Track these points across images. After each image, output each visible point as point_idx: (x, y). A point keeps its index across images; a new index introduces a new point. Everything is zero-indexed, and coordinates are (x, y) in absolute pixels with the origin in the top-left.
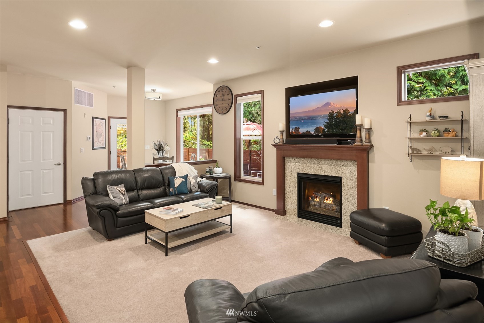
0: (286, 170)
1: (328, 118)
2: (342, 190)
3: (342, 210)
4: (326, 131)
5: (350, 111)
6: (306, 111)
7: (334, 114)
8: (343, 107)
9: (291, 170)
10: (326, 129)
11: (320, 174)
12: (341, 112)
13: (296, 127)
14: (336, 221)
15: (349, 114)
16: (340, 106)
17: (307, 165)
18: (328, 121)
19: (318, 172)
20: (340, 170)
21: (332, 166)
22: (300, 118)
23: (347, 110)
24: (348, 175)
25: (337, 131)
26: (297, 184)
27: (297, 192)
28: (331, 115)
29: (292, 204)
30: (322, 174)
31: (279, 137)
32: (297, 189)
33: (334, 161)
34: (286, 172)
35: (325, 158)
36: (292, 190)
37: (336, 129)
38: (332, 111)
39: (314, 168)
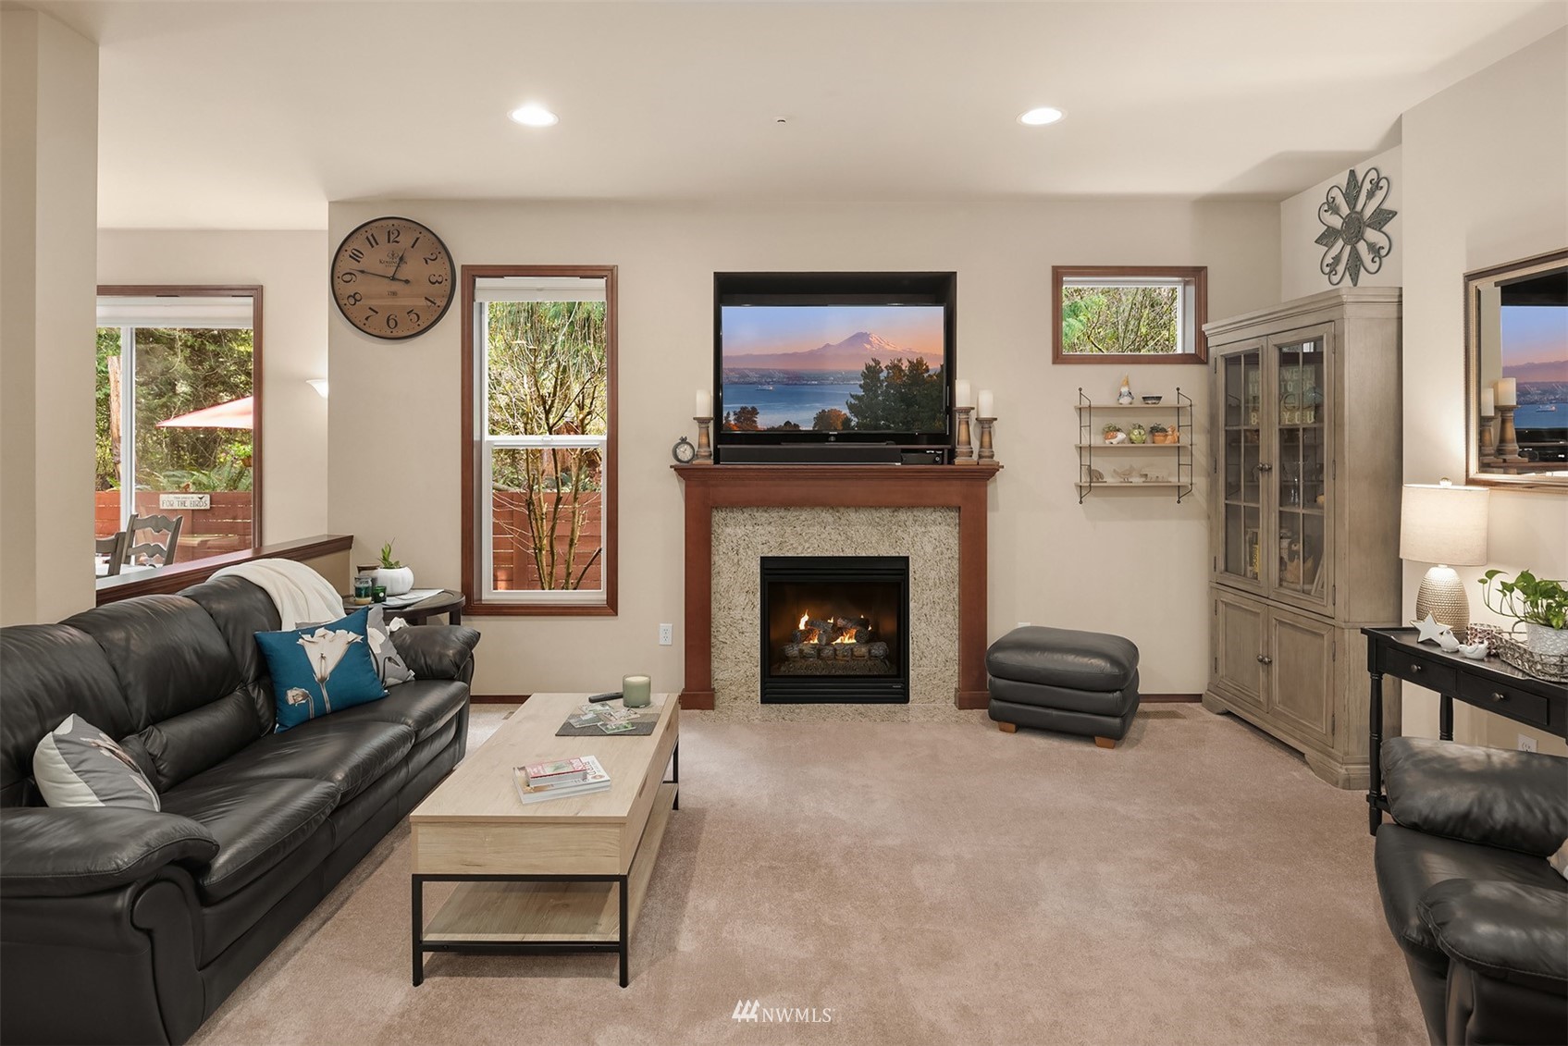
0: (718, 550)
1: (862, 382)
2: (911, 595)
3: (911, 651)
4: (853, 424)
5: (930, 367)
6: (785, 352)
7: (882, 371)
8: (911, 352)
9: (738, 551)
10: (856, 420)
11: (842, 555)
12: (904, 368)
13: (742, 408)
14: (891, 687)
15: (926, 375)
16: (899, 349)
17: (798, 529)
18: (861, 393)
19: (835, 550)
20: (905, 536)
21: (879, 528)
22: (763, 376)
23: (920, 362)
24: (929, 549)
25: (889, 427)
26: (759, 594)
27: (758, 622)
28: (872, 373)
29: (740, 664)
30: (849, 553)
31: (694, 440)
32: (758, 611)
33: (886, 513)
34: (715, 558)
35: (858, 506)
36: (738, 617)
37: (887, 420)
38: (874, 360)
39: (823, 536)
